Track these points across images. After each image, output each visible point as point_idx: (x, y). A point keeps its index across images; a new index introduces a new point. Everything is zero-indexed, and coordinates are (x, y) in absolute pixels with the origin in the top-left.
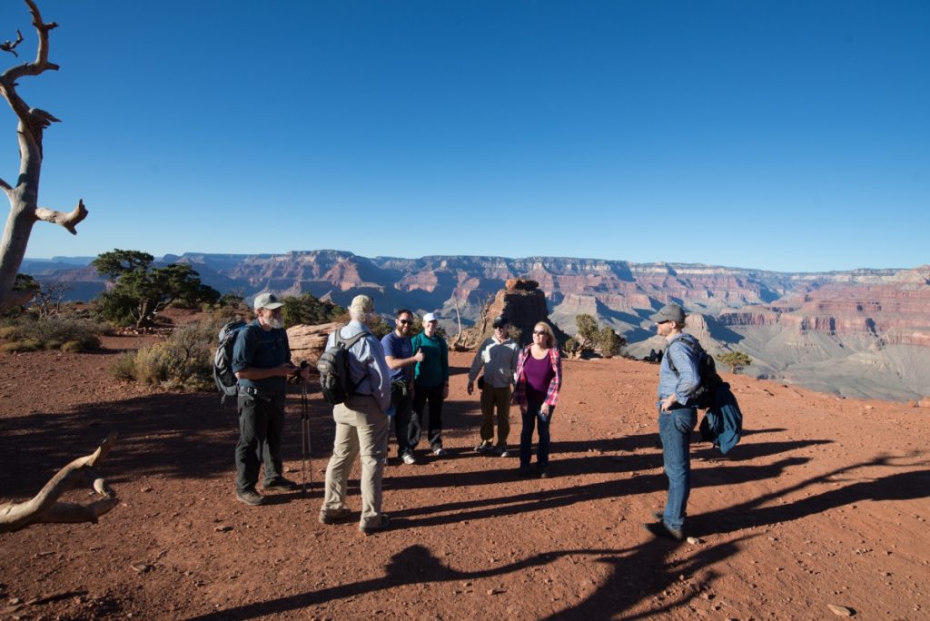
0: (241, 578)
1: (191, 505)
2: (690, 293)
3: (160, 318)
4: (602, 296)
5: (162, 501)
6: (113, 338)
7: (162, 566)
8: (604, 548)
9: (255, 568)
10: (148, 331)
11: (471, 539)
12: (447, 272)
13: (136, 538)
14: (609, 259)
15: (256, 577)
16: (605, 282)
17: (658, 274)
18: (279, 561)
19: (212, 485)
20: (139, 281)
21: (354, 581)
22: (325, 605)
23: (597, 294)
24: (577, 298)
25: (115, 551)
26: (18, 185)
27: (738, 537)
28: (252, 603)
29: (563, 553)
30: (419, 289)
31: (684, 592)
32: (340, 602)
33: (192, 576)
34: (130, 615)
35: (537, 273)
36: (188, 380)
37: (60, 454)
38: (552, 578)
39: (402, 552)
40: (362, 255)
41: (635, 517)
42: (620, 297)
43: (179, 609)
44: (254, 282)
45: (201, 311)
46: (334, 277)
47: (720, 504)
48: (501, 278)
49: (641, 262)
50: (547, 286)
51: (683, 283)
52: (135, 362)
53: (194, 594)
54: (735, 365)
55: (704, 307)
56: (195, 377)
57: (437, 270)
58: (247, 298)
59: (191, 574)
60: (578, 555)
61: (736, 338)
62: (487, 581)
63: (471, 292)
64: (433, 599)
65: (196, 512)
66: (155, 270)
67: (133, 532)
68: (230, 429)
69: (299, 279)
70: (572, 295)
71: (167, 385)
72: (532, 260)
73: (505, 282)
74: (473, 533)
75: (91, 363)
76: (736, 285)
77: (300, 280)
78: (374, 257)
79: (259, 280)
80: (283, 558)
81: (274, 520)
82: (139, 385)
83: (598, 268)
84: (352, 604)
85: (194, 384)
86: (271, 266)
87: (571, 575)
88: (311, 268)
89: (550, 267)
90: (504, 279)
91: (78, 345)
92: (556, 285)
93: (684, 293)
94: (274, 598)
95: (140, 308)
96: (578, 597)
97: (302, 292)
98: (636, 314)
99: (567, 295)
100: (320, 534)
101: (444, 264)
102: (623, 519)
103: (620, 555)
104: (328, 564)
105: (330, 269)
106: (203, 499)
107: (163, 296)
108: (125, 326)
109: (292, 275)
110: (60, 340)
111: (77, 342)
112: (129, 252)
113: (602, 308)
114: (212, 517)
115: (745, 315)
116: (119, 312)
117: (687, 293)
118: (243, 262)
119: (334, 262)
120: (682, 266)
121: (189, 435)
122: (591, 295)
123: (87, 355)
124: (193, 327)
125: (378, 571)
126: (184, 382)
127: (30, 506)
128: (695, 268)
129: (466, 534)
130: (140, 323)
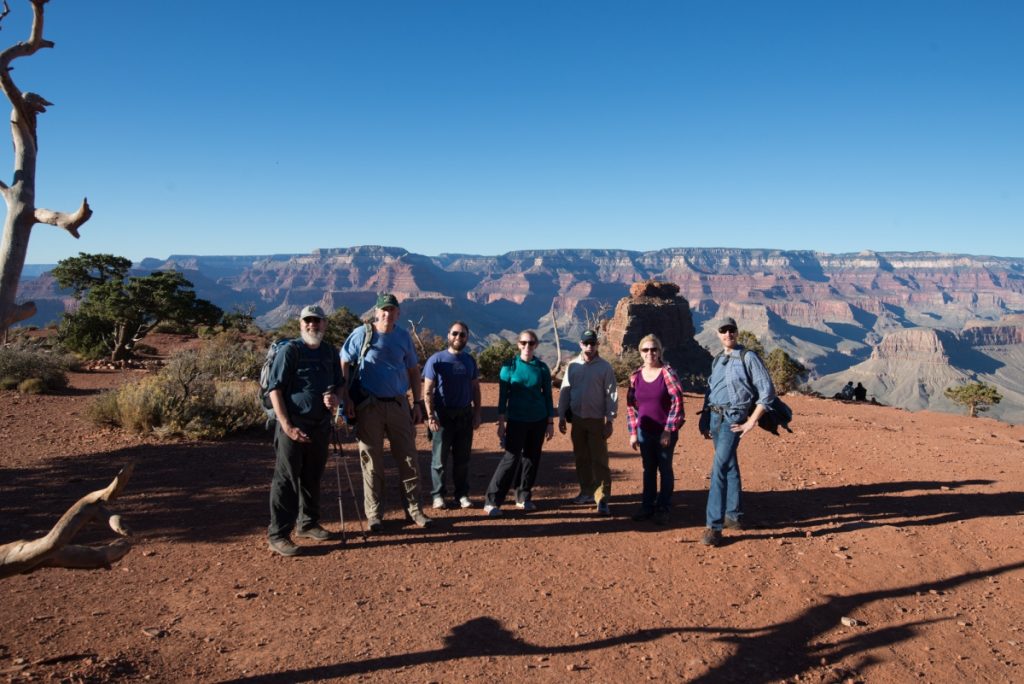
0: (270, 647)
1: (206, 570)
2: (915, 297)
3: (141, 347)
4: (778, 305)
5: (170, 566)
6: (82, 375)
7: (177, 632)
8: (726, 626)
9: (287, 636)
10: (127, 365)
11: (552, 613)
12: (543, 274)
13: (143, 604)
14: (787, 249)
15: (288, 645)
16: (780, 283)
17: (864, 269)
18: (314, 629)
19: (228, 549)
20: (113, 296)
21: (404, 652)
22: (369, 674)
23: (769, 302)
24: (739, 308)
25: (120, 617)
26: (14, 183)
27: (914, 620)
28: (285, 670)
29: (670, 631)
30: (502, 300)
31: (823, 677)
32: (387, 672)
33: (213, 642)
34: (147, 677)
35: (677, 271)
36: (188, 425)
37: (39, 515)
38: (652, 656)
39: (464, 625)
40: (419, 253)
41: (774, 592)
42: (804, 306)
43: (202, 674)
44: (267, 296)
45: (196, 337)
46: (380, 285)
47: (899, 582)
48: (623, 281)
49: (838, 252)
50: (692, 291)
51: (904, 283)
52: (119, 402)
53: (216, 659)
54: (976, 404)
55: (938, 317)
56: (198, 422)
57: (528, 271)
58: (259, 318)
59: (211, 640)
60: (689, 633)
61: (991, 366)
62: (569, 656)
63: (580, 303)
64: (499, 673)
65: (212, 578)
66: (134, 280)
67: (140, 598)
68: (246, 486)
69: (331, 289)
70: (731, 304)
71: (162, 431)
72: (670, 254)
73: (630, 286)
74: (555, 606)
75: (59, 408)
76: (990, 283)
77: (331, 291)
78: (436, 255)
79: (273, 292)
80: (320, 627)
81: (307, 587)
82: (125, 433)
83: (770, 263)
84: (402, 674)
85: (196, 430)
86: (291, 270)
87: (677, 654)
88: (347, 272)
89: (697, 263)
90: (628, 283)
91: (39, 383)
92: (707, 290)
93: (905, 296)
94: (310, 666)
95: (115, 334)
96: (682, 677)
97: (336, 307)
98: (830, 331)
99: (723, 304)
100: (364, 603)
101: (539, 262)
102: (758, 595)
103: (746, 635)
104: (374, 634)
105: (374, 273)
106: (219, 564)
107: (145, 316)
108: (97, 359)
109: (320, 283)
110: (16, 378)
111: (37, 379)
112: (99, 256)
113: (777, 323)
114: (232, 584)
115: (1005, 330)
116: (86, 339)
117: (910, 298)
118: (251, 267)
119: (379, 263)
120: (902, 256)
121: (195, 493)
122: (760, 304)
123: (51, 397)
124: (191, 356)
125: (434, 642)
126: (183, 427)
127: (43, 543)
128: (922, 259)
129: (547, 607)
130: (116, 355)
